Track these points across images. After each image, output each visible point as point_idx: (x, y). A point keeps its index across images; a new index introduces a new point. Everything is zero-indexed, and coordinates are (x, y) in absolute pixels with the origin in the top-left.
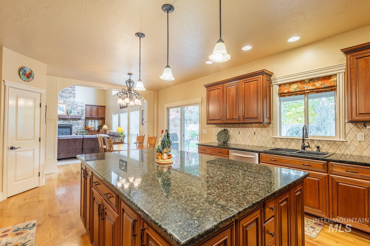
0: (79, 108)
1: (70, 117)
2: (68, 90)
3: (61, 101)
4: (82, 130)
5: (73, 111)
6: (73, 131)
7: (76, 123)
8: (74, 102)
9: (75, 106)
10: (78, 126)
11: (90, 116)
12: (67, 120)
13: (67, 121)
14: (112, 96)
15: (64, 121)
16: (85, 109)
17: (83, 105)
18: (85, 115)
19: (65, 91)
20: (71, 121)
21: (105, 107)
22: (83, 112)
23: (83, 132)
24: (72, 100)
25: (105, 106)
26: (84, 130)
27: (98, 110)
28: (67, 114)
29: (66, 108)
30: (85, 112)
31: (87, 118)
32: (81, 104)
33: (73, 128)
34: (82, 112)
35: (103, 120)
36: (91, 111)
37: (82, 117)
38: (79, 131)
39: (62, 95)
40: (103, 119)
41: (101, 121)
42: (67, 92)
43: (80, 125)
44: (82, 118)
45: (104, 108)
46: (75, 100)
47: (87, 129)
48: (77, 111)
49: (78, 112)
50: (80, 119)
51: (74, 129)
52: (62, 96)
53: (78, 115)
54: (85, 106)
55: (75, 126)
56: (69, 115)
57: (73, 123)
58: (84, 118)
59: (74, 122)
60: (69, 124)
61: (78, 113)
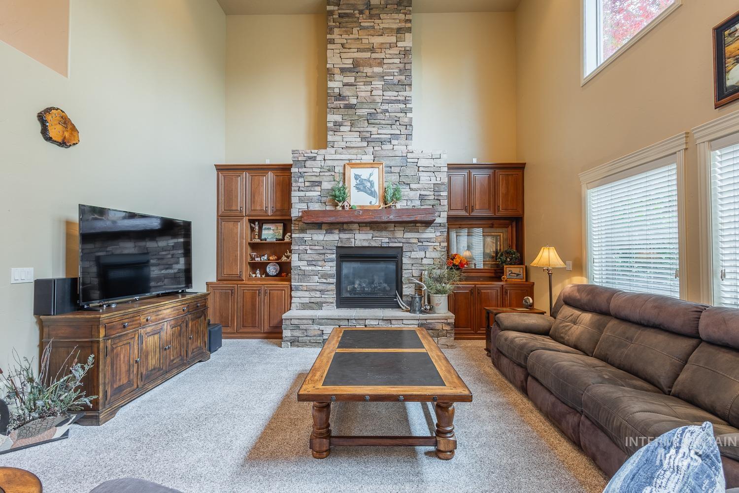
0: (424, 178)
1: (392, 217)
2: (387, 111)
3: (364, 157)
4: (438, 272)
5: (405, 191)
6: (405, 274)
7: (416, 241)
8: (409, 155)
9: (410, 171)
10: (422, 254)
11: (463, 213)
12: (385, 229)
13: (384, 233)
14: (583, 82)
15: (376, 234)
16: (446, 180)
17: (439, 163)
18: (446, 208)
19: (379, 118)
20: (399, 234)
21: (521, 167)
22: (442, 194)
23: (439, 280)
24: (400, 148)
25: (525, 164)
26: (445, 271)
27: (493, 183)
28: (382, 206)
29: (381, 183)
30: (445, 194)
31: (455, 222)
32: (430, 163)
33: (405, 260)
34: (436, 194)
35: (514, 229)
36: (469, 191)
37: (437, 214)
38: (426, 273)
39: (368, 135)
40: (514, 224)
41: (503, 234)
42: (383, 122)
43: (431, 249)
44: (438, 220)
45: (520, 173)
46: (410, 148)
47: (454, 265)
48: (419, 193)
49: (423, 193)
50: (428, 224)
51: (410, 267)
52: (369, 139)
53: (422, 207)
54: (446, 169)
55: (414, 255)
56: (390, 207)
57: (404, 241)
58: (442, 219)
59: (408, 235)
60: (391, 245)
61: (422, 198)
